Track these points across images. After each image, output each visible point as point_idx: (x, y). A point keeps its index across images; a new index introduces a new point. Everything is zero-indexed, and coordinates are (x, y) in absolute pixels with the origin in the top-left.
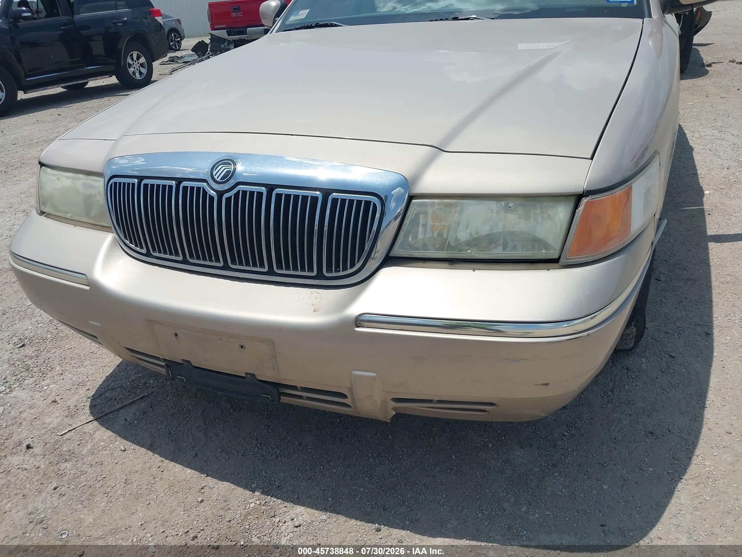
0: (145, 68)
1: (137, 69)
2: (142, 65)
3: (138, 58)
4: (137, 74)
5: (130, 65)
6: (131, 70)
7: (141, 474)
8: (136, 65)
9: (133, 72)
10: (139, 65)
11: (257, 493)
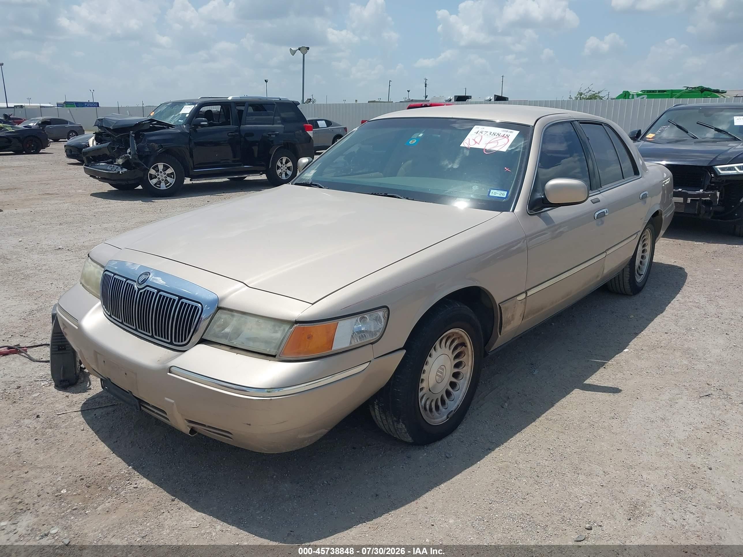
0: (291, 171)
1: (284, 171)
2: (289, 168)
3: (287, 162)
4: (284, 175)
5: (279, 168)
6: (279, 171)
7: (82, 444)
8: (284, 168)
9: (281, 173)
10: (286, 168)
11: (130, 467)
